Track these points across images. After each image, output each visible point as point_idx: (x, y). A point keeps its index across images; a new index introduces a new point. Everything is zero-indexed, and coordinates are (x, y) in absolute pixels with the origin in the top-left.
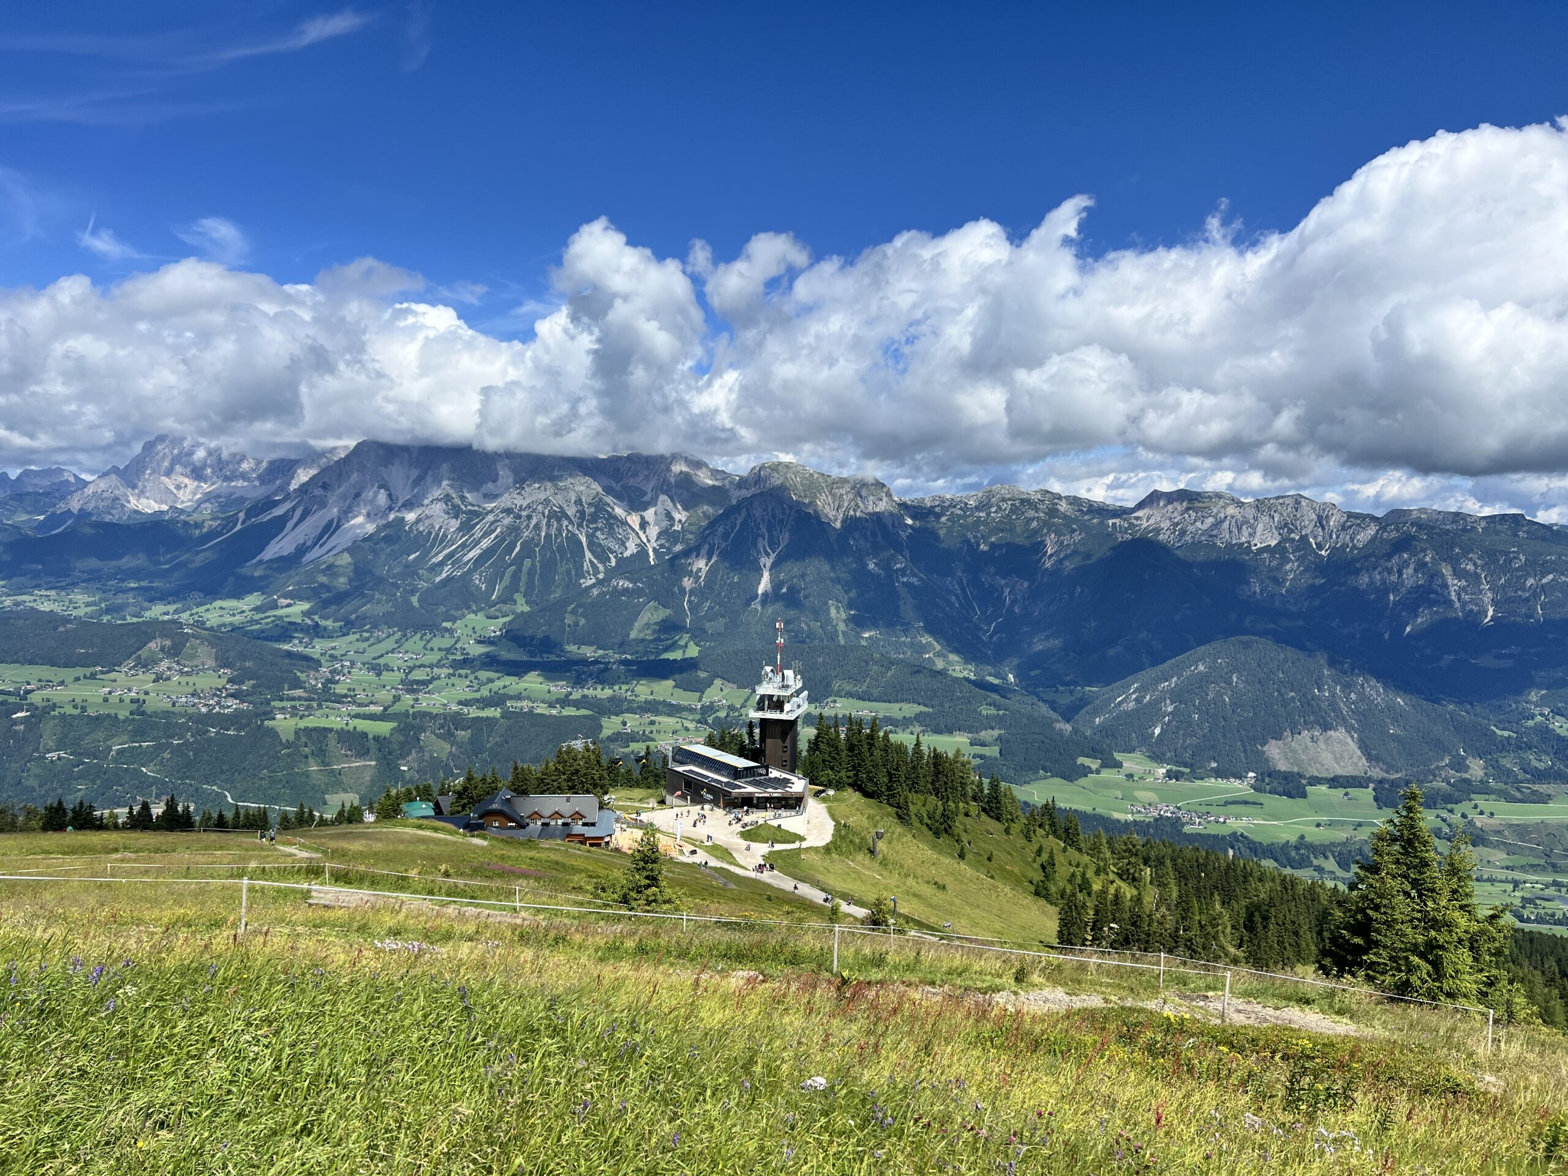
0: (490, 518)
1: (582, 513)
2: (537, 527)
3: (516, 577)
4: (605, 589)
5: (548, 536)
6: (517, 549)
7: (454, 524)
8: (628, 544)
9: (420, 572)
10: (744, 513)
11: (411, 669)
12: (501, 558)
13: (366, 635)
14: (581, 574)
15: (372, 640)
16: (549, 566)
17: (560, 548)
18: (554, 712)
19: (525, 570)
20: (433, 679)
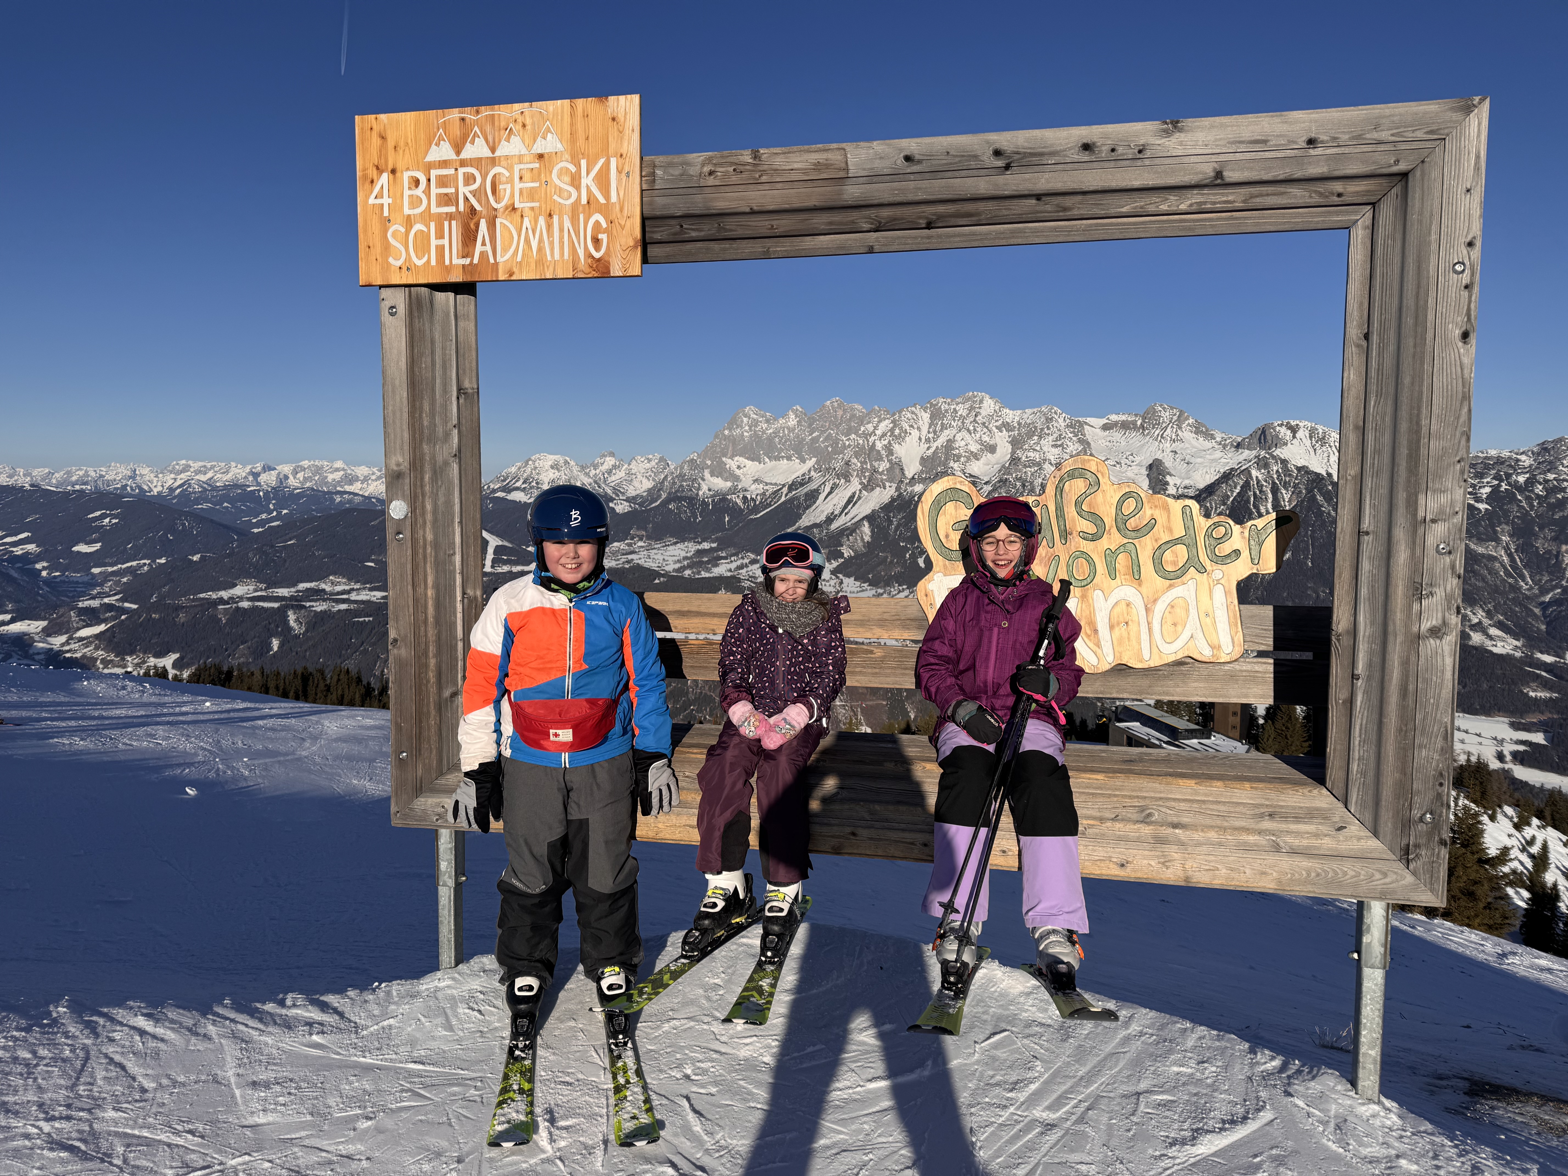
10: (1245, 475)
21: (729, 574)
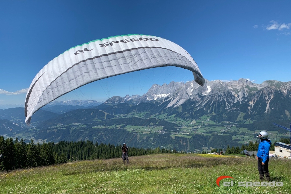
0: (207, 97)
1: (225, 95)
2: (216, 98)
3: (212, 108)
4: (230, 110)
5: (218, 100)
6: (212, 103)
7: (200, 99)
8: (235, 100)
9: (194, 108)
10: (261, 92)
11: (194, 126)
12: (209, 105)
14: (225, 107)
15: (186, 121)
16: (219, 106)
17: (221, 102)
18: (222, 135)
19: (214, 107)
20: (198, 128)
21: (153, 118)
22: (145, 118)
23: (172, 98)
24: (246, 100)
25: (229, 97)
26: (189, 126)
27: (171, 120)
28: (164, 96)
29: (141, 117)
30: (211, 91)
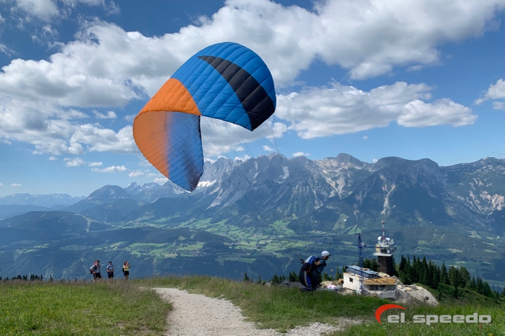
0: (282, 187)
1: (314, 183)
2: (298, 189)
3: (292, 209)
4: (324, 210)
5: (302, 192)
6: (292, 197)
7: (271, 190)
8: (331, 193)
9: (260, 207)
10: (376, 177)
11: (259, 241)
12: (287, 201)
13: (244, 229)
14: (314, 205)
15: (246, 231)
16: (304, 203)
17: (307, 196)
19: (295, 205)
20: (266, 244)
21: (185, 227)
22: (168, 227)
23: (220, 190)
24: (349, 192)
25: (320, 187)
26: (251, 240)
27: (219, 231)
28: (206, 185)
29: (161, 226)
30: (290, 176)
